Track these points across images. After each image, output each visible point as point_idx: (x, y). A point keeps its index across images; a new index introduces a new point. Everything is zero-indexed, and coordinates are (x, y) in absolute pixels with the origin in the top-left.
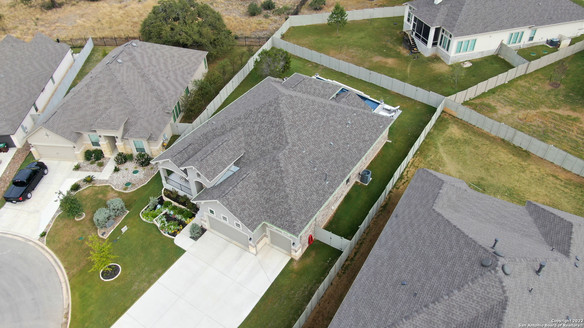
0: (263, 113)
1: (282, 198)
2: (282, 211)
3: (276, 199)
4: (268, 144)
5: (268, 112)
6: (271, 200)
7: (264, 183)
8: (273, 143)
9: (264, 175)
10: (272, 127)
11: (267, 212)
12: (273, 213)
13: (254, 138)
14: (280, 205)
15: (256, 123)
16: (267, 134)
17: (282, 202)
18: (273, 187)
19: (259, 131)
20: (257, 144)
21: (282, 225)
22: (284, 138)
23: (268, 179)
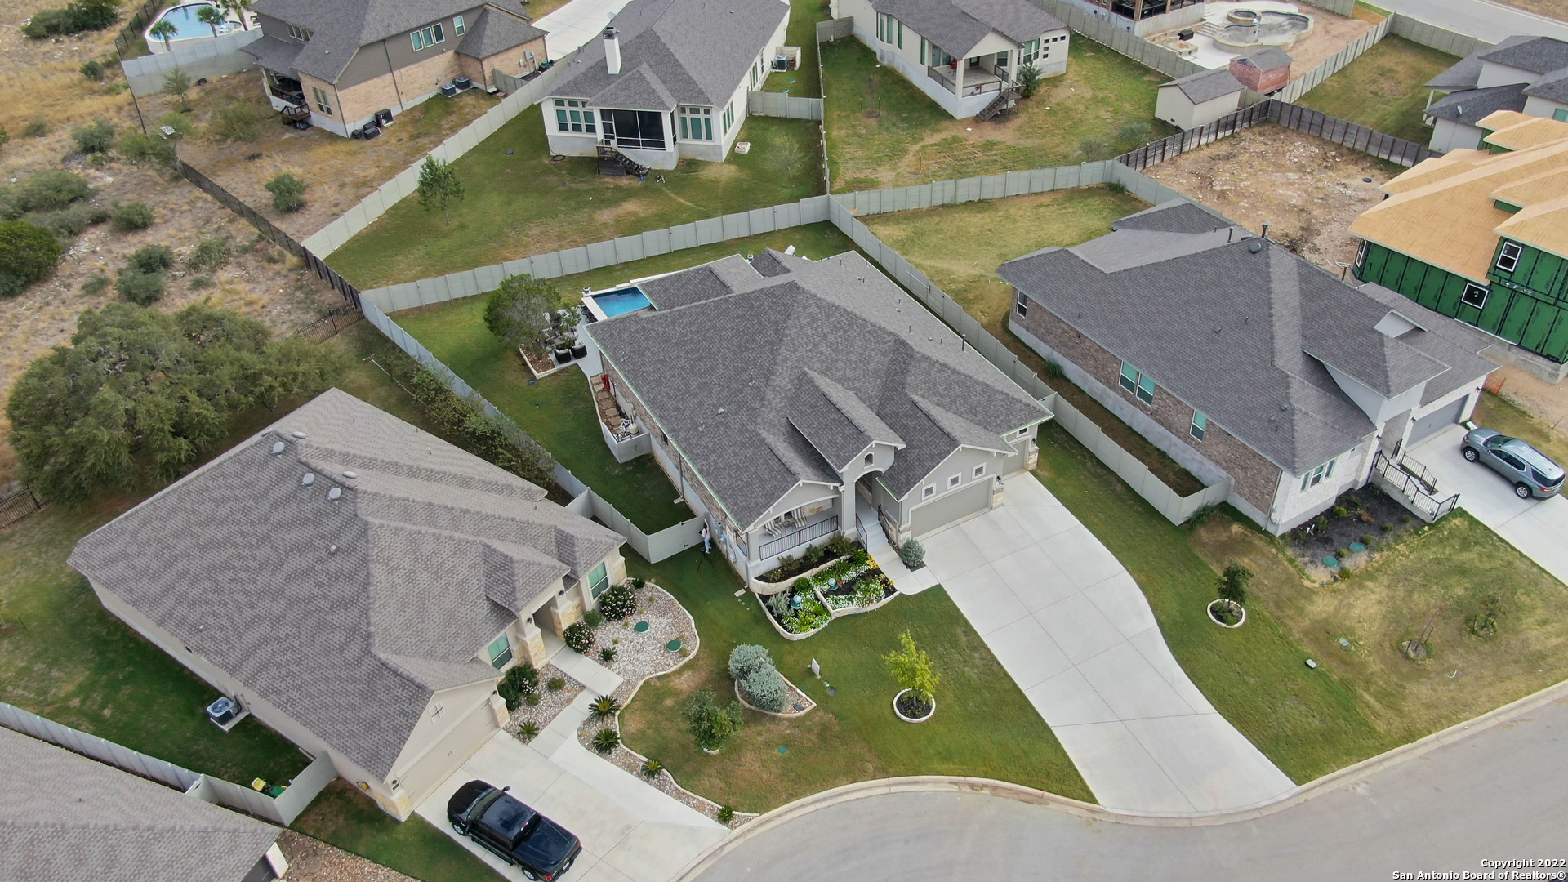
0: (809, 324)
1: (984, 392)
2: (1002, 406)
3: (979, 401)
4: (870, 356)
5: (814, 319)
6: (977, 407)
7: (942, 396)
8: (873, 349)
9: (930, 389)
10: (845, 331)
11: (989, 423)
12: (995, 418)
13: (840, 365)
14: (993, 401)
15: (816, 345)
16: (852, 346)
17: (989, 397)
18: (958, 391)
19: (836, 351)
20: (855, 369)
21: (1022, 419)
22: (880, 332)
23: (941, 389)
